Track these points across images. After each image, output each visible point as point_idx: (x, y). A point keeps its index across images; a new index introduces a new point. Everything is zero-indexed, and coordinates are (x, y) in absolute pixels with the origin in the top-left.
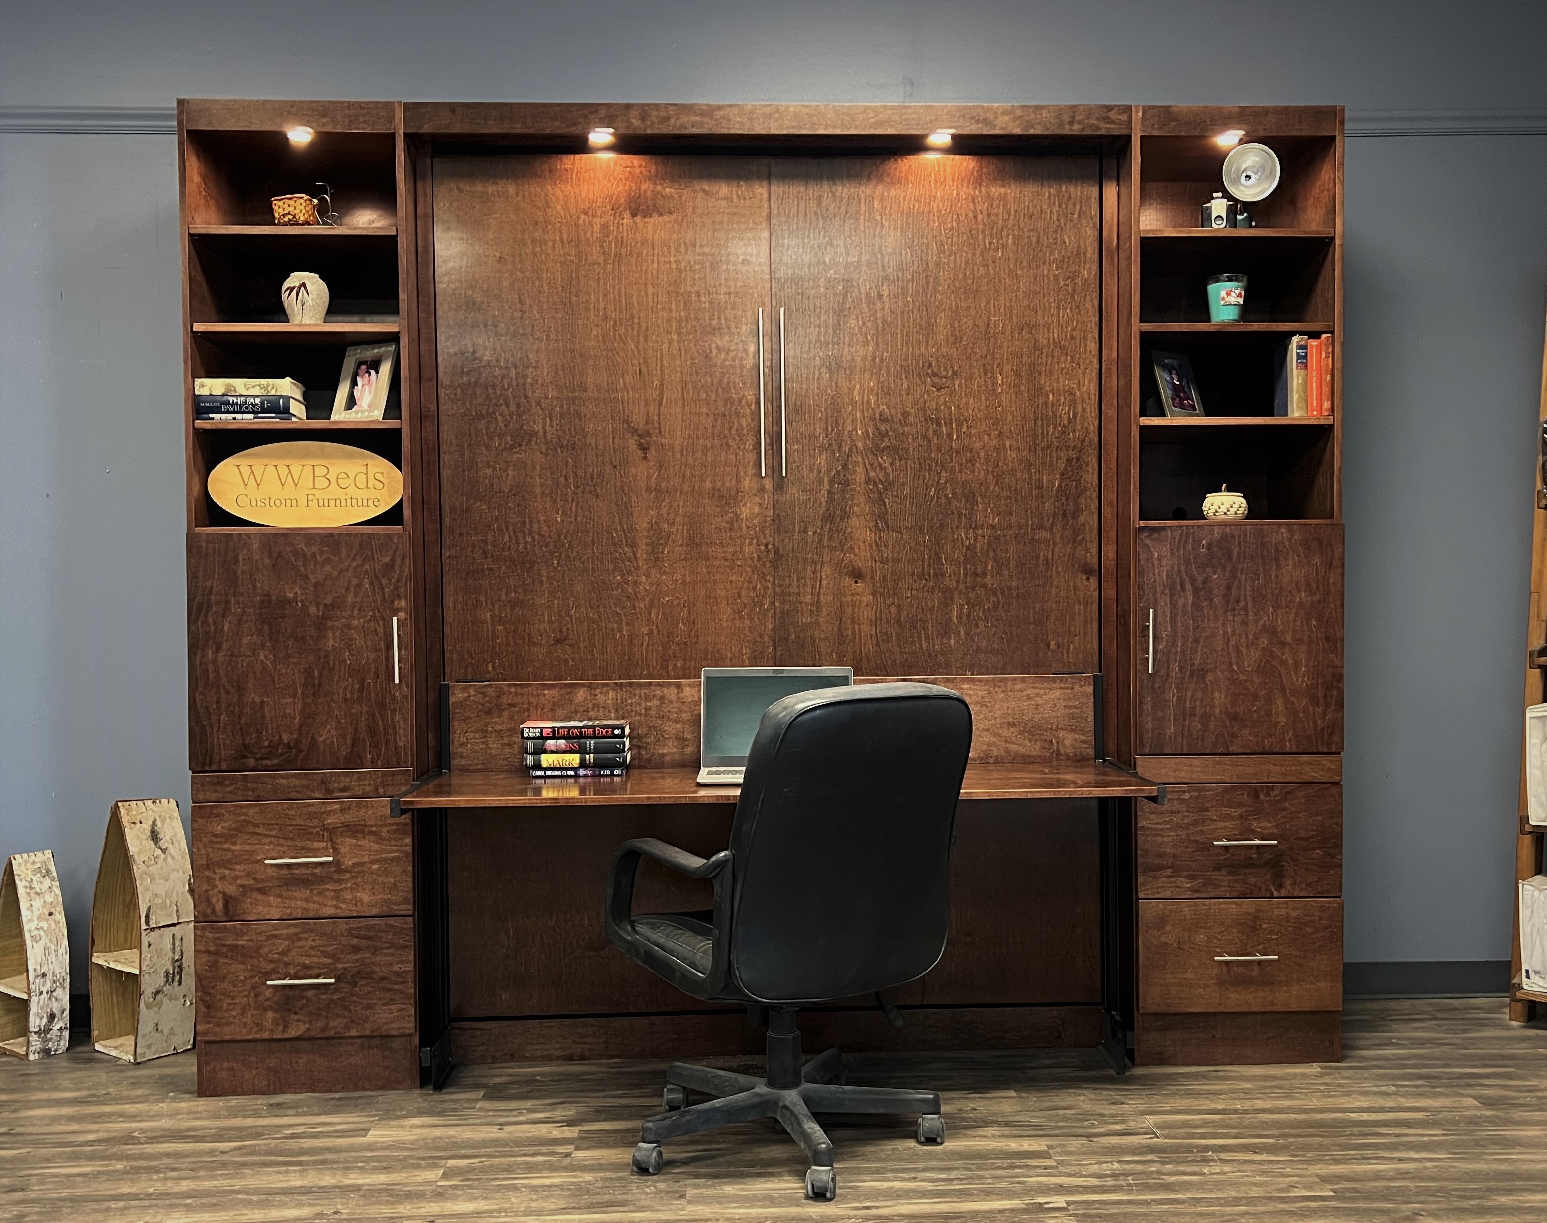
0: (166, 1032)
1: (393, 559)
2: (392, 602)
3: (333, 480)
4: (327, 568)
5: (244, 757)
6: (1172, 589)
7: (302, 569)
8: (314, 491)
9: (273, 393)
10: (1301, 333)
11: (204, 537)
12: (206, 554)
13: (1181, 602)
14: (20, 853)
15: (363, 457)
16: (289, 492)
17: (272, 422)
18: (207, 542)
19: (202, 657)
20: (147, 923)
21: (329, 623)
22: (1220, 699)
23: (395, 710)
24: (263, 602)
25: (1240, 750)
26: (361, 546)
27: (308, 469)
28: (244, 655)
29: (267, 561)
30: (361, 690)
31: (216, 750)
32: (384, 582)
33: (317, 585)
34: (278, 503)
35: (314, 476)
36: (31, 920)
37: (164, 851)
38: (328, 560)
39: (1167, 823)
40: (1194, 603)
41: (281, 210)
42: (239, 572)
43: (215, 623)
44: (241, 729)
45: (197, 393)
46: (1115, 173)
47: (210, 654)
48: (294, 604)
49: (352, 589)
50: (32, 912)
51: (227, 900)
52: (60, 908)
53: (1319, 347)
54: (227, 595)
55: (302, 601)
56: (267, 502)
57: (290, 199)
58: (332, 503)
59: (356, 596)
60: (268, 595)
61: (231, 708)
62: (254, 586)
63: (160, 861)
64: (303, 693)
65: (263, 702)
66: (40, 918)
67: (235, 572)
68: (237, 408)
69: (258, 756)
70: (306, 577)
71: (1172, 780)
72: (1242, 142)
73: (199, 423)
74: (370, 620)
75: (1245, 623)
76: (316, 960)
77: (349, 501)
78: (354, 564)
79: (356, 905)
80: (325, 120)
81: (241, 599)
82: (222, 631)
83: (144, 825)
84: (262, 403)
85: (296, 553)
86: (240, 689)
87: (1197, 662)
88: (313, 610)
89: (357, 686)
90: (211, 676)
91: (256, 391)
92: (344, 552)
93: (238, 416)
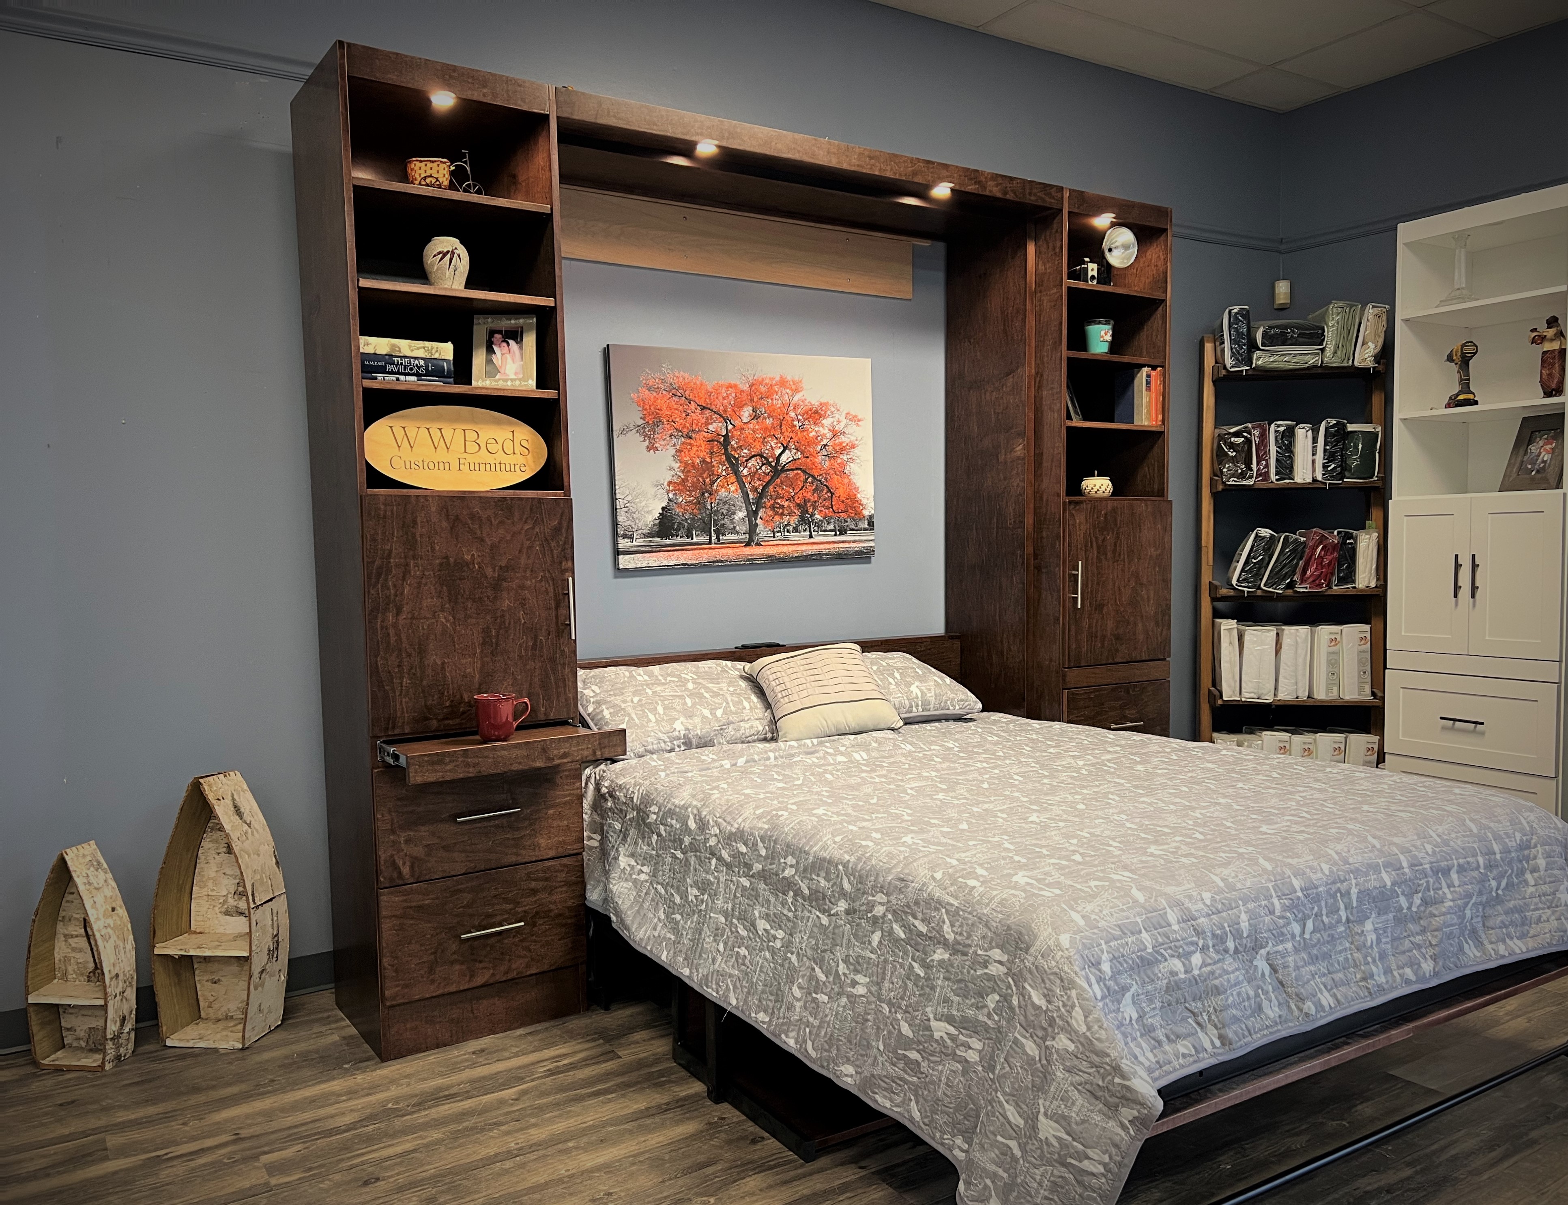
0: (265, 1011)
1: (560, 523)
2: (561, 563)
3: (483, 446)
4: (501, 531)
5: (427, 719)
6: (1086, 546)
7: (478, 532)
8: (465, 455)
9: (436, 356)
10: (1149, 366)
11: (382, 499)
12: (385, 517)
13: (1091, 555)
14: (70, 847)
15: (510, 424)
16: (442, 455)
17: (436, 385)
18: (385, 505)
19: (382, 622)
20: (254, 901)
21: (505, 584)
22: (1110, 624)
23: (564, 664)
24: (441, 564)
25: (1120, 660)
26: (531, 509)
27: (459, 433)
28: (425, 618)
29: (445, 524)
30: (534, 647)
31: (399, 714)
32: (553, 544)
33: (493, 547)
34: (431, 466)
35: (465, 441)
36: (98, 919)
37: (249, 826)
38: (501, 523)
39: (1082, 716)
40: (1097, 557)
41: (422, 171)
42: (418, 534)
43: (395, 586)
44: (423, 691)
45: (362, 351)
46: (1033, 234)
47: (390, 617)
48: (471, 566)
49: (525, 551)
50: (97, 910)
51: (415, 861)
52: (120, 902)
53: (1156, 376)
54: (406, 557)
55: (479, 564)
56: (421, 465)
57: (432, 162)
58: (482, 467)
59: (529, 557)
60: (447, 557)
61: (413, 671)
62: (433, 549)
63: (249, 836)
64: (482, 652)
65: (444, 663)
66: (105, 915)
67: (414, 535)
68: (402, 370)
69: (440, 717)
70: (482, 540)
71: (1085, 685)
72: (1113, 225)
73: (367, 383)
74: (541, 581)
75: (1123, 571)
76: (498, 907)
77: (498, 466)
78: (526, 527)
79: (534, 850)
81: (420, 562)
82: (402, 594)
84: (426, 365)
85: (472, 516)
86: (422, 652)
87: (1099, 599)
88: (489, 571)
89: (531, 644)
90: (393, 639)
91: (421, 353)
92: (517, 515)
93: (402, 378)
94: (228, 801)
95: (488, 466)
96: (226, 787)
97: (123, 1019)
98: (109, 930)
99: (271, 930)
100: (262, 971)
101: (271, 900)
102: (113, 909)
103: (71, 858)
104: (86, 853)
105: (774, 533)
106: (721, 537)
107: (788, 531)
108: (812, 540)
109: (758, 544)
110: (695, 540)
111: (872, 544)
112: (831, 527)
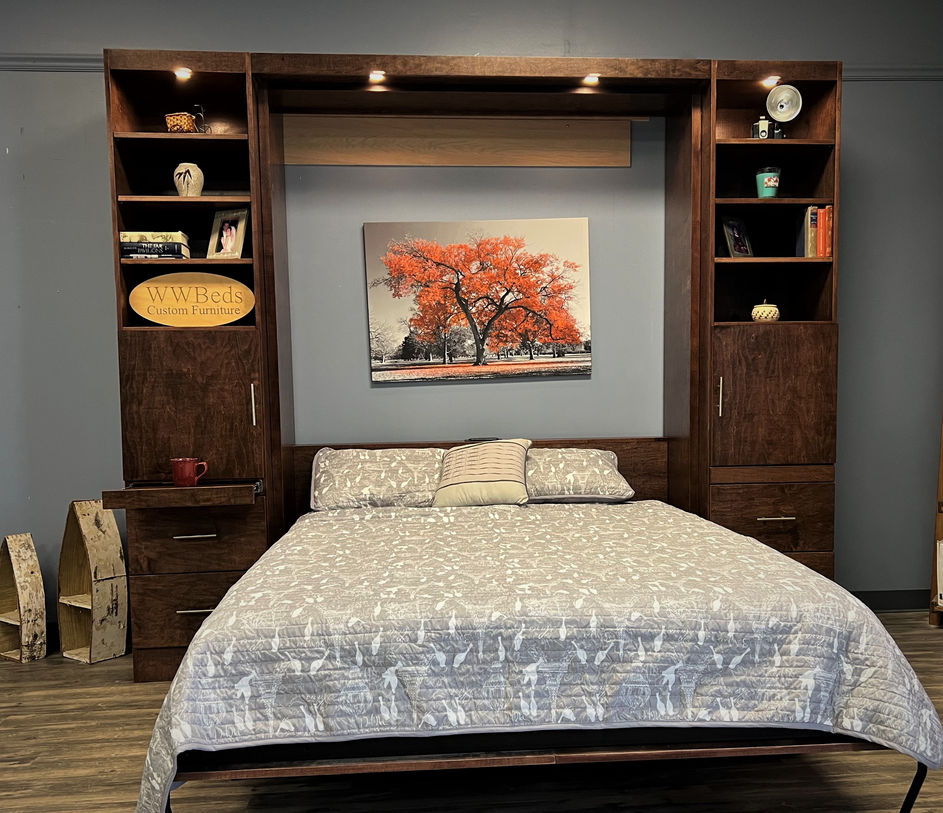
0: (109, 645)
1: (250, 348)
2: (250, 374)
3: (209, 297)
4: (208, 353)
5: (158, 472)
6: (734, 364)
7: (192, 354)
8: (197, 304)
9: (170, 241)
10: (814, 205)
11: (129, 334)
12: (131, 344)
13: (739, 372)
14: (11, 535)
15: (229, 282)
16: (181, 304)
17: (170, 259)
18: (130, 336)
19: (130, 410)
20: (95, 577)
21: (210, 388)
22: (762, 432)
23: (253, 442)
24: (167, 374)
25: (774, 463)
26: (229, 338)
27: (193, 290)
28: (157, 408)
29: (170, 349)
30: (231, 430)
31: (140, 468)
32: (244, 361)
33: (202, 363)
34: (175, 311)
36: (20, 576)
37: (104, 532)
38: (208, 347)
39: (728, 508)
40: (747, 374)
41: (172, 123)
42: (152, 355)
43: (137, 388)
44: (156, 455)
45: (122, 241)
46: (699, 103)
47: (135, 408)
48: (187, 376)
49: (224, 366)
50: (21, 571)
51: (150, 561)
52: (38, 568)
53: (824, 214)
54: (144, 370)
55: (192, 374)
56: (167, 311)
57: (178, 115)
58: (209, 311)
59: (227, 371)
60: (171, 370)
61: (149, 441)
62: (162, 364)
63: (102, 539)
64: (195, 431)
65: (169, 437)
66: (26, 575)
67: (149, 356)
68: (148, 251)
69: (167, 471)
70: (195, 359)
71: (733, 482)
72: (779, 84)
73: (123, 260)
74: (236, 386)
75: (778, 385)
76: (206, 597)
77: (220, 310)
78: (225, 350)
79: (231, 563)
80: (200, 64)
81: (153, 372)
82: (142, 392)
83: (90, 516)
84: (164, 247)
85: (188, 344)
86: (155, 430)
87: (748, 409)
88: (200, 379)
89: (228, 427)
90: (136, 421)
91: (160, 240)
92: (219, 343)
93: (149, 256)
94: (92, 517)
95: (213, 311)
96: (94, 508)
97: (35, 636)
98: (27, 584)
99: (110, 596)
100: (103, 620)
101: (112, 578)
102: (32, 573)
103: (10, 540)
104: (22, 539)
105: (499, 356)
106: (453, 359)
107: (511, 354)
108: (532, 361)
109: (485, 364)
110: (432, 361)
111: (589, 364)
112: (550, 351)
